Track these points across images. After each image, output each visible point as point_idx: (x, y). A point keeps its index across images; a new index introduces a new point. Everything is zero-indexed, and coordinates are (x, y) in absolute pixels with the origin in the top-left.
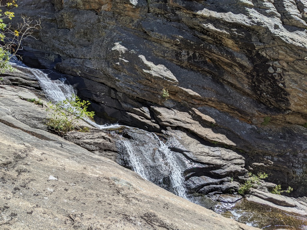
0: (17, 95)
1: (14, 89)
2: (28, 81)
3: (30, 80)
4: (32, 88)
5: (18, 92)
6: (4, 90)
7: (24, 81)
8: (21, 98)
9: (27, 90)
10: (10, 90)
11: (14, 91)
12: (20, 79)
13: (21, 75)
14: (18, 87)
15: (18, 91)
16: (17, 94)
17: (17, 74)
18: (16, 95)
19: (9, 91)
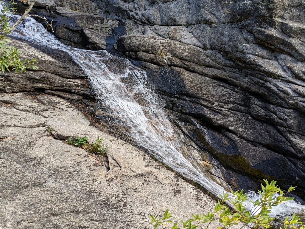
0: (43, 125)
1: (35, 104)
2: (67, 82)
3: (70, 78)
4: (75, 97)
5: (45, 114)
6: (11, 111)
7: (59, 81)
8: (53, 132)
9: (66, 103)
10: (27, 111)
11: (36, 113)
12: (50, 76)
13: (52, 67)
14: (46, 96)
15: (46, 110)
16: (42, 120)
17: (44, 65)
18: (38, 126)
19: (24, 115)
